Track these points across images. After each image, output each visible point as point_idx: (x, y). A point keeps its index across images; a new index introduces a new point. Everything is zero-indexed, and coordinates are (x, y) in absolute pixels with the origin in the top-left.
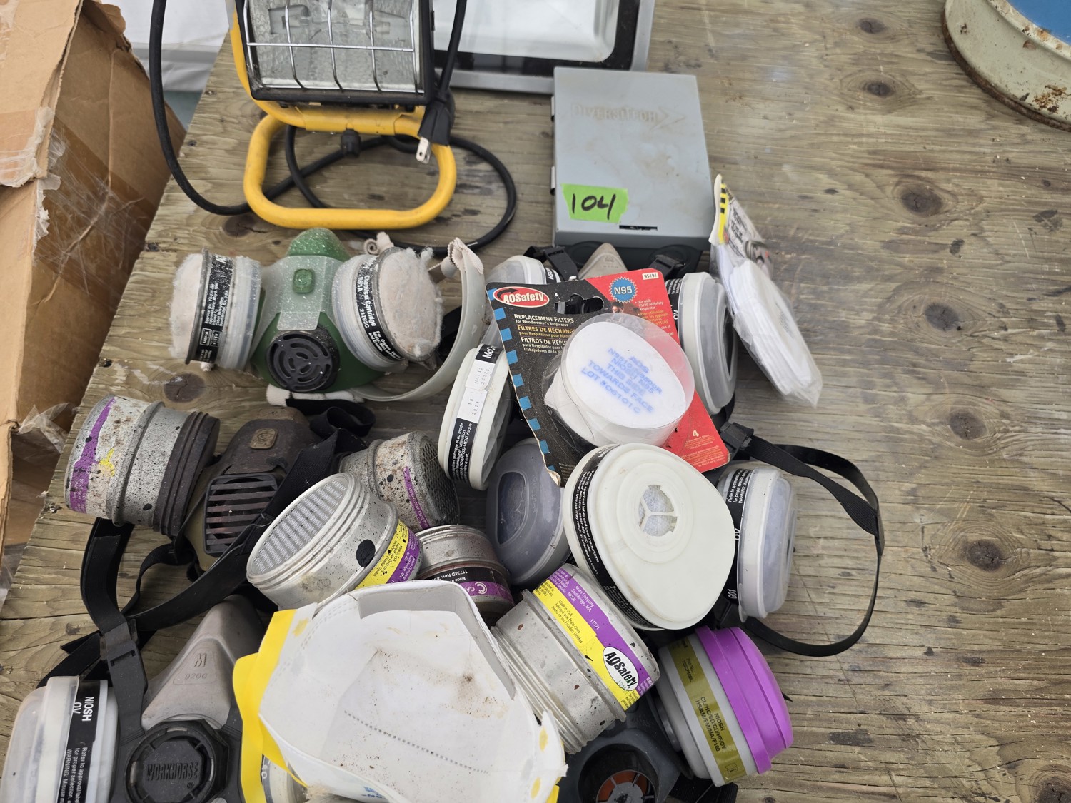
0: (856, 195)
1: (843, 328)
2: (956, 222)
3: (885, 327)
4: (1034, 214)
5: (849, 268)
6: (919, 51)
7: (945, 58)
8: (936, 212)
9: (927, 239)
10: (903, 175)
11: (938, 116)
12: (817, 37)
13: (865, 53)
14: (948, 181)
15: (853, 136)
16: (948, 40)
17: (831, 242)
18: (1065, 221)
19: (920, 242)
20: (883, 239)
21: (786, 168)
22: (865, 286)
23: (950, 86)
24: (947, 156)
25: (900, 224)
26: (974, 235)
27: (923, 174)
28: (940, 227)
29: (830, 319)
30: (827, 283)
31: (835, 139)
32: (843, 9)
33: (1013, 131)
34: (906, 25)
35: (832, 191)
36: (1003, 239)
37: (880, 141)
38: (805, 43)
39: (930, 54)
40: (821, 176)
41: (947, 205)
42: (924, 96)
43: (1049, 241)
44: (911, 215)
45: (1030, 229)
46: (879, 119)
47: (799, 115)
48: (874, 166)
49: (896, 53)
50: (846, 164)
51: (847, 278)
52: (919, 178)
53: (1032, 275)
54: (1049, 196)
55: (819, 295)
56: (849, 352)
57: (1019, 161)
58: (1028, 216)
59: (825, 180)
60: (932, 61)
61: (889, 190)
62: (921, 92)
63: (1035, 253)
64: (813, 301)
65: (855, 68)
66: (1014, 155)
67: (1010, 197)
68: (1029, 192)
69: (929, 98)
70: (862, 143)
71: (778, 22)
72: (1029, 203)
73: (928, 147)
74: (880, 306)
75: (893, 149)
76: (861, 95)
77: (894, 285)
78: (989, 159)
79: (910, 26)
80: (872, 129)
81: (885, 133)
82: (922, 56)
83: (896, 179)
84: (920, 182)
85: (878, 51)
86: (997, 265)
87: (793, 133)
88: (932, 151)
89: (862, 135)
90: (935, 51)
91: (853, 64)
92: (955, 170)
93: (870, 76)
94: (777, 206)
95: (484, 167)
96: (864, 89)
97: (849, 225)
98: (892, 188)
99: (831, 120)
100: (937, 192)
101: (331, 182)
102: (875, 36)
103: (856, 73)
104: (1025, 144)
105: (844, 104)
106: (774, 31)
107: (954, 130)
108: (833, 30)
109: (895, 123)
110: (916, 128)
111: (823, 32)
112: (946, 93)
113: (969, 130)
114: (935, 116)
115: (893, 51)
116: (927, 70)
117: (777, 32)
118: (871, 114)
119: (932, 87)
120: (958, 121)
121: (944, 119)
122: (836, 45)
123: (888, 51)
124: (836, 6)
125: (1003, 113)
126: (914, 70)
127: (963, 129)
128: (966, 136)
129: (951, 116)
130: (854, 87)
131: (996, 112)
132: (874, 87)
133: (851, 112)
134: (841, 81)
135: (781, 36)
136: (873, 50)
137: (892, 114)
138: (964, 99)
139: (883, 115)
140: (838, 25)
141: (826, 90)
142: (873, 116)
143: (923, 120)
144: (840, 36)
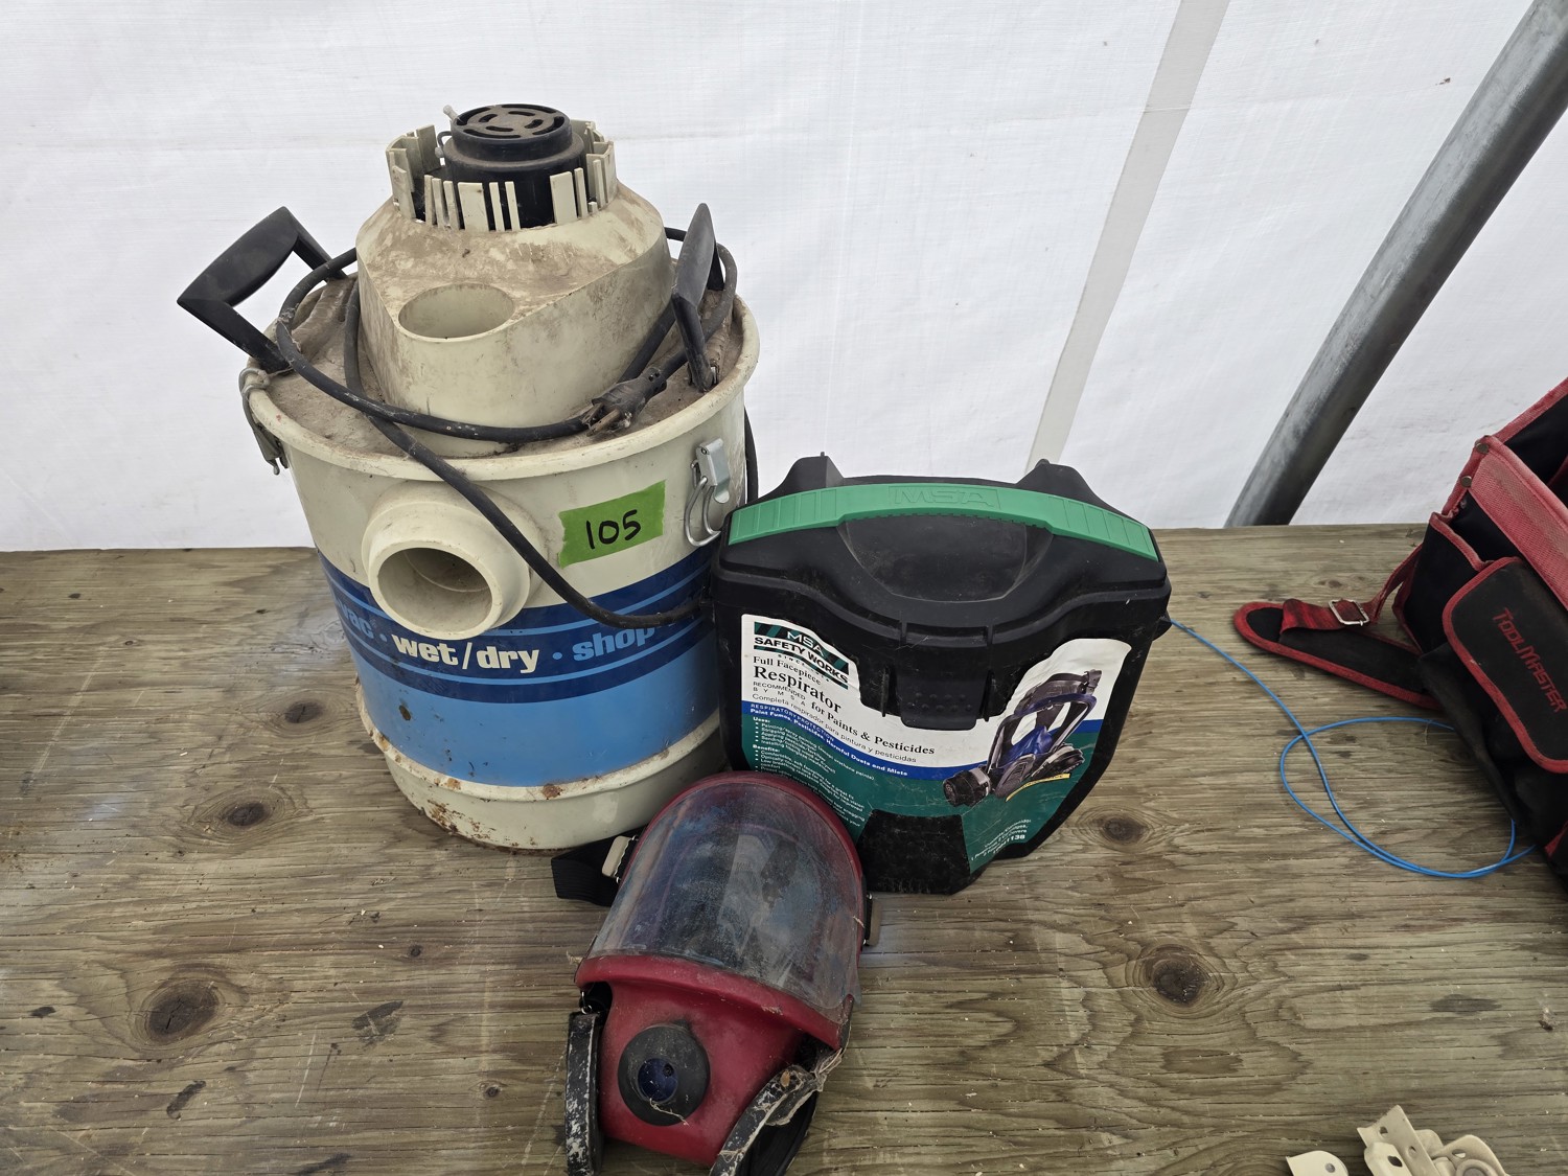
0: (81, 1013)
2: (215, 1049)
4: (358, 1015)
6: (352, 743)
8: (193, 1032)
9: (143, 1088)
10: (187, 963)
11: (313, 851)
12: (210, 739)
13: (266, 756)
14: (253, 968)
15: (151, 902)
18: (406, 1021)
19: (128, 1095)
20: (65, 1097)
23: (364, 794)
24: (283, 920)
25: (116, 1063)
26: (231, 1069)
27: (220, 960)
28: (182, 1061)
31: (118, 912)
32: (280, 688)
33: (417, 862)
35: (43, 1012)
36: (275, 1072)
37: (189, 906)
38: (185, 750)
39: (365, 745)
40: (47, 984)
41: (220, 1015)
42: (311, 818)
43: (355, 1066)
44: (146, 1044)
45: (334, 1045)
46: (212, 867)
47: (87, 875)
48: (149, 954)
49: (313, 751)
50: (103, 956)
52: (207, 968)
53: (280, 1142)
54: (404, 976)
57: (394, 915)
58: (345, 1020)
59: (46, 993)
60: (360, 758)
61: (142, 997)
62: (310, 812)
63: (313, 1094)
65: (233, 784)
66: (391, 905)
67: (338, 987)
68: (375, 971)
69: (316, 821)
70: (157, 914)
71: (166, 720)
72: (365, 993)
73: (261, 908)
75: (200, 918)
76: (213, 829)
78: (347, 917)
80: (190, 887)
81: (205, 892)
82: (352, 751)
83: (167, 976)
84: (203, 975)
85: (288, 751)
86: (234, 1127)
87: (56, 909)
88: (262, 914)
89: (165, 900)
91: (235, 777)
92: (277, 946)
93: (247, 794)
96: (223, 817)
98: (149, 993)
99: (133, 879)
100: (219, 992)
102: (299, 726)
103: (229, 791)
104: (422, 883)
105: (175, 846)
106: (150, 737)
107: (322, 872)
108: (241, 725)
109: (236, 871)
110: (264, 875)
111: (224, 730)
112: (349, 809)
113: (348, 868)
114: (306, 851)
115: (310, 748)
116: (344, 773)
117: (155, 737)
118: (207, 860)
119: (333, 801)
120: (338, 856)
121: (319, 854)
122: (230, 748)
123: (304, 748)
124: (273, 686)
125: (421, 832)
126: (324, 775)
127: (339, 868)
128: (335, 880)
129: (332, 849)
130: (211, 816)
131: (410, 831)
132: (242, 812)
133: (175, 860)
134: (196, 808)
135: (155, 743)
136: (281, 750)
137: (239, 856)
138: (371, 815)
139: (225, 859)
140: (254, 716)
141: (162, 825)
142: (206, 863)
143: (283, 860)
144: (244, 734)
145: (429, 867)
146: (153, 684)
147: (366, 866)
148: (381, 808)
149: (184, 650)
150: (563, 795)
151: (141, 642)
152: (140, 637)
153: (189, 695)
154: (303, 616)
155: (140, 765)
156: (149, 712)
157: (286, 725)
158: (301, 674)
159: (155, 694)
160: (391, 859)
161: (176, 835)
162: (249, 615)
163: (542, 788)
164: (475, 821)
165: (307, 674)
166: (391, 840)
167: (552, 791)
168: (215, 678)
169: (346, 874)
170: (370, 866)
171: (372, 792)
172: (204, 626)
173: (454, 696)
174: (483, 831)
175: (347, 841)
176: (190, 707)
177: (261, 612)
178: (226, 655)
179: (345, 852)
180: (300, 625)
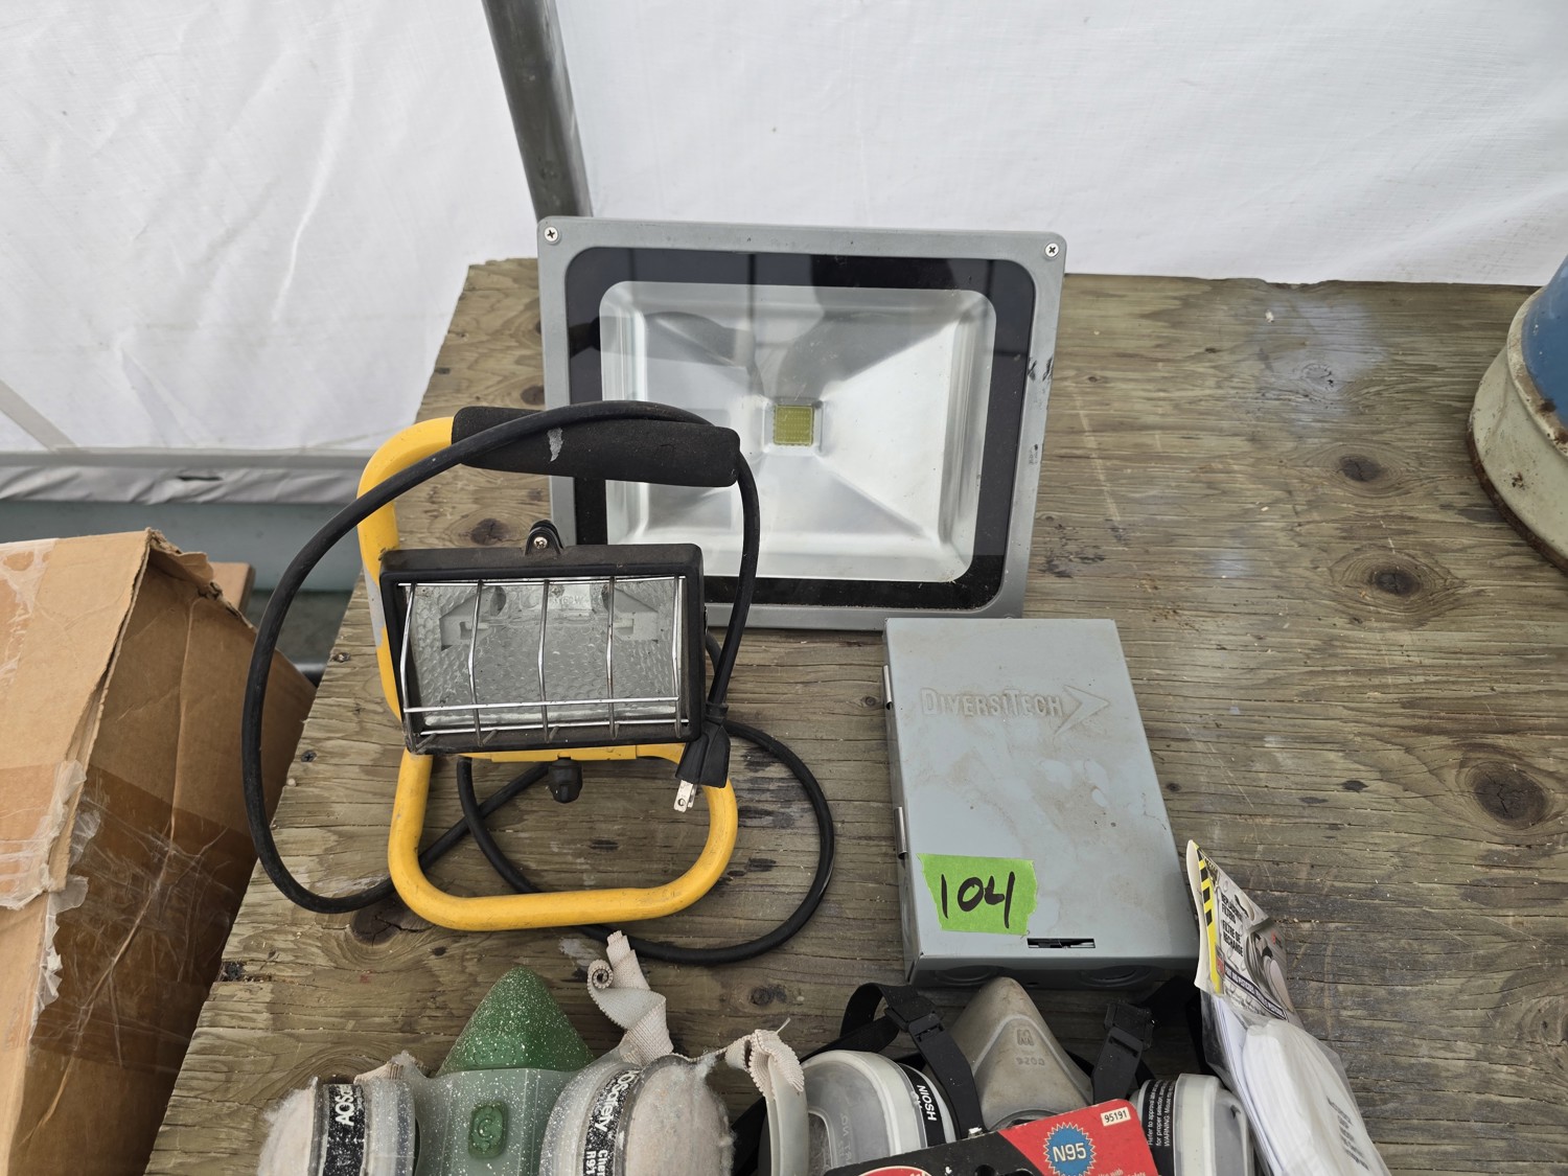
0: (1397, 790)
1: (1427, 1079)
3: (1503, 1073)
5: (1415, 945)
6: (1444, 507)
7: (1490, 518)
8: (1540, 818)
9: (1536, 874)
10: (1468, 742)
11: (1501, 626)
12: (1278, 493)
13: (1360, 517)
14: (1546, 752)
15: (1370, 673)
16: (1488, 488)
17: (1373, 893)
19: (1525, 881)
20: (1460, 880)
21: (1271, 743)
22: (1450, 984)
23: (1507, 567)
24: (1533, 702)
25: (1483, 846)
27: (1502, 741)
28: (1552, 848)
29: (1404, 1060)
30: (1384, 982)
31: (1342, 681)
32: (1310, 441)
34: (1414, 463)
35: (1354, 786)
37: (1416, 680)
38: (1262, 505)
39: (1462, 512)
40: (1332, 756)
41: (1555, 801)
42: (1469, 590)
44: (1496, 826)
46: (1406, 637)
47: (1273, 639)
48: (1416, 729)
49: (1408, 514)
50: (1369, 729)
51: (1416, 968)
52: (1495, 749)
55: (1373, 1008)
56: (1451, 1136)
59: (1341, 765)
60: (1468, 525)
61: (1450, 776)
62: (1463, 583)
64: (1366, 1023)
65: (1350, 546)
69: (1479, 593)
70: (1388, 686)
71: (1211, 470)
73: (1499, 687)
74: (1484, 1026)
75: (1441, 694)
76: (1368, 594)
77: (1499, 978)
79: (1421, 464)
80: (1400, 659)
81: (1421, 665)
82: (1451, 517)
83: (1458, 755)
84: (1499, 757)
85: (1380, 513)
87: (1270, 673)
88: (1505, 694)
89: (1383, 671)
90: (1470, 505)
91: (1345, 538)
92: (1553, 730)
93: (1374, 559)
94: (1269, 821)
95: (776, 771)
96: (1370, 582)
97: (1397, 852)
98: (1454, 772)
99: (1328, 646)
100: (1531, 776)
101: (530, 820)
102: (1369, 485)
103: (1352, 555)
105: (1344, 612)
106: (1209, 488)
107: (1533, 651)
108: (1301, 480)
109: (1436, 644)
110: (1471, 650)
111: (1286, 485)
112: (1505, 583)
114: (1495, 626)
115: (1402, 511)
116: (1465, 542)
118: (1392, 629)
119: (1479, 572)
120: (1535, 635)
121: (1512, 631)
122: (1311, 505)
123: (1396, 511)
124: (1299, 437)
126: (1444, 542)
127: (1547, 648)
128: (1554, 661)
129: (1522, 626)
132: (1385, 579)
133: (1358, 628)
134: (1330, 570)
135: (1222, 495)
136: (1370, 511)
137: (1424, 628)
138: (1532, 590)
139: (1411, 629)
140: (1307, 470)
141: (1310, 588)
142: (1394, 633)
143: (1478, 635)
144: (1313, 490)
146: (1160, 428)
151: (1106, 379)
152: (1103, 373)
153: (1213, 442)
154: (1264, 359)
155: (1227, 519)
157: (1352, 482)
158: (1319, 425)
161: (1337, 600)
162: (1199, 353)
165: (1326, 425)
168: (1226, 425)
171: (1514, 564)
172: (1160, 364)
175: (1531, 618)
176: (1226, 456)
177: (1211, 350)
178: (1215, 398)
180: (1269, 367)
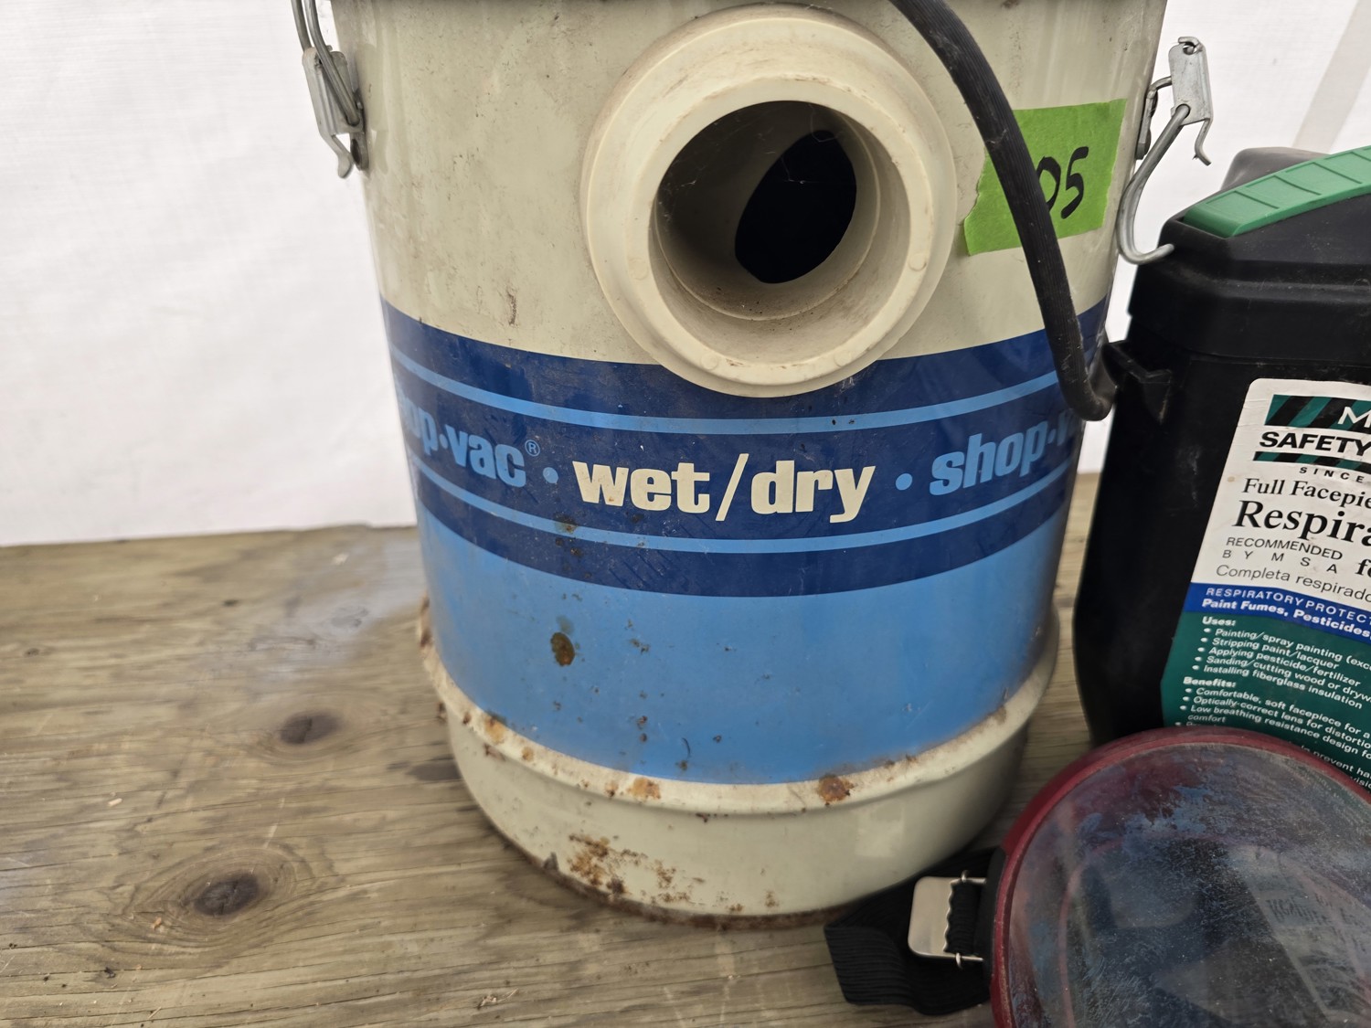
6: (394, 767)
11: (352, 951)
12: (158, 776)
13: (254, 796)
33: (549, 958)
38: (117, 796)
39: (414, 770)
42: (343, 893)
46: (171, 994)
49: (334, 783)
60: (413, 787)
62: (342, 882)
65: (201, 844)
69: (353, 898)
71: (86, 754)
76: (167, 924)
82: (397, 779)
85: (290, 786)
91: (203, 833)
96: (186, 903)
102: (303, 749)
103: (194, 857)
104: (568, 997)
105: (99, 960)
106: (60, 780)
107: (378, 991)
108: (209, 753)
109: (215, 1000)
110: (268, 1004)
111: (181, 762)
112: (409, 873)
113: (425, 979)
114: (345, 952)
115: (327, 780)
116: (391, 814)
117: (67, 780)
118: (160, 981)
119: (379, 860)
120: (402, 958)
121: (367, 956)
122: (194, 788)
123: (317, 781)
124: (256, 695)
125: (542, 902)
126: (356, 820)
127: (408, 980)
128: (402, 1005)
129: (390, 944)
130: (164, 902)
131: (523, 904)
132: (217, 893)
133: (100, 987)
134: (137, 889)
135: (69, 788)
136: (278, 785)
137: (219, 971)
138: (448, 881)
139: (194, 978)
140: (230, 738)
141: (74, 924)
142: (157, 989)
143: (302, 973)
144: (215, 766)
145: (574, 966)
146: (66, 704)
147: (459, 973)
148: (463, 867)
149: (116, 656)
150: (855, 795)
151: (50, 651)
152: (50, 644)
153: (124, 716)
154: (292, 605)
155: (40, 825)
156: (58, 743)
157: (283, 748)
158: (298, 676)
159: (68, 718)
160: (501, 957)
161: (102, 940)
162: (213, 607)
163: (815, 784)
164: (666, 866)
165: (307, 676)
166: (495, 922)
167: (835, 789)
168: (164, 690)
169: (425, 990)
170: (465, 972)
171: (442, 840)
172: (147, 625)
173: (684, 589)
174: (679, 885)
175: (413, 929)
176: (125, 733)
177: (230, 603)
178: (181, 658)
179: (414, 949)
180: (290, 615)
